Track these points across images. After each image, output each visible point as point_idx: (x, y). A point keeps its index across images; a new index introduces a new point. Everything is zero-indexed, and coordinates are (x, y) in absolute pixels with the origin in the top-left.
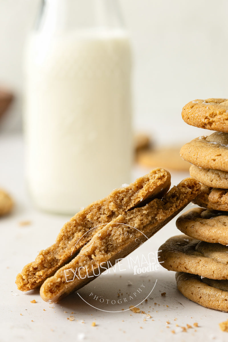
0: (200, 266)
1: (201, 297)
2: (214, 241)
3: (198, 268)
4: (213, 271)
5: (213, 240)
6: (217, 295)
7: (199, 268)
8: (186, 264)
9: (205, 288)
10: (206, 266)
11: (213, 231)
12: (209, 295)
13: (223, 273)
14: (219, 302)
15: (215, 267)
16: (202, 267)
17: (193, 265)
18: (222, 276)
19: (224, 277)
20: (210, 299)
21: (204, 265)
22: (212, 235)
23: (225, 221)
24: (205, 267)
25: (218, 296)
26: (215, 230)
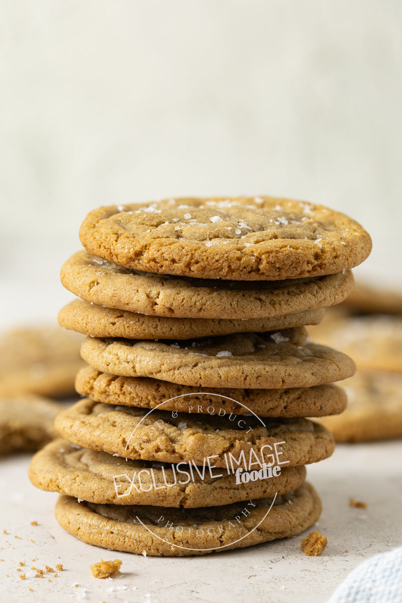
0: (77, 484)
1: (79, 528)
2: (97, 448)
3: (73, 487)
4: (92, 491)
5: (97, 446)
7: (75, 487)
8: (58, 481)
9: (86, 515)
10: (84, 485)
11: (96, 434)
12: (90, 525)
13: (107, 495)
14: (103, 536)
15: (95, 485)
16: (79, 485)
17: (67, 482)
18: (106, 498)
19: (108, 500)
20: (90, 531)
21: (81, 483)
22: (95, 439)
23: (115, 420)
24: (82, 485)
25: (103, 526)
26: (99, 433)
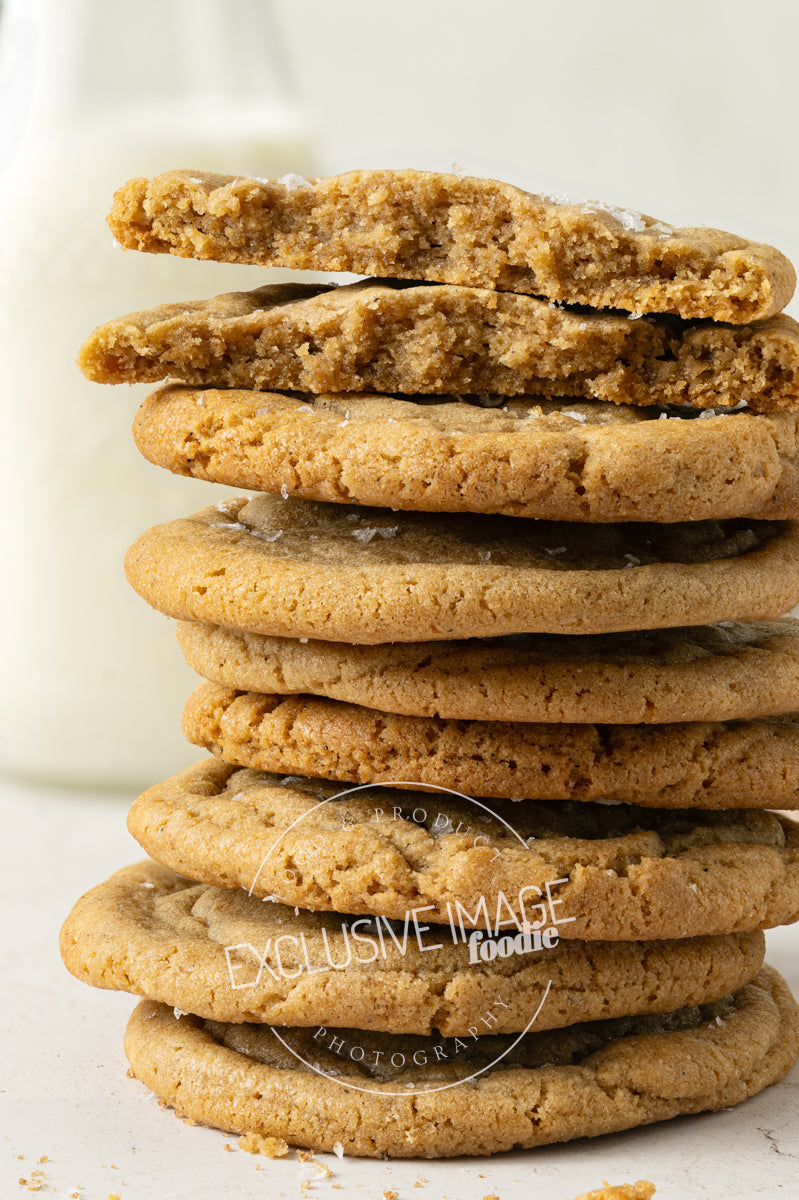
0: (170, 971)
1: (180, 1084)
2: (226, 881)
3: (162, 979)
4: (209, 989)
5: (224, 876)
6: (231, 1080)
7: (166, 980)
8: (127, 963)
9: (195, 1051)
10: (189, 973)
11: (222, 846)
12: (206, 1077)
13: (245, 1000)
14: (235, 1104)
15: (217, 975)
16: (175, 975)
17: (147, 965)
18: (243, 1008)
19: (248, 1013)
20: (205, 1091)
21: (181, 969)
22: (218, 858)
23: (272, 809)
24: (183, 975)
25: (236, 1080)
26: (228, 842)
